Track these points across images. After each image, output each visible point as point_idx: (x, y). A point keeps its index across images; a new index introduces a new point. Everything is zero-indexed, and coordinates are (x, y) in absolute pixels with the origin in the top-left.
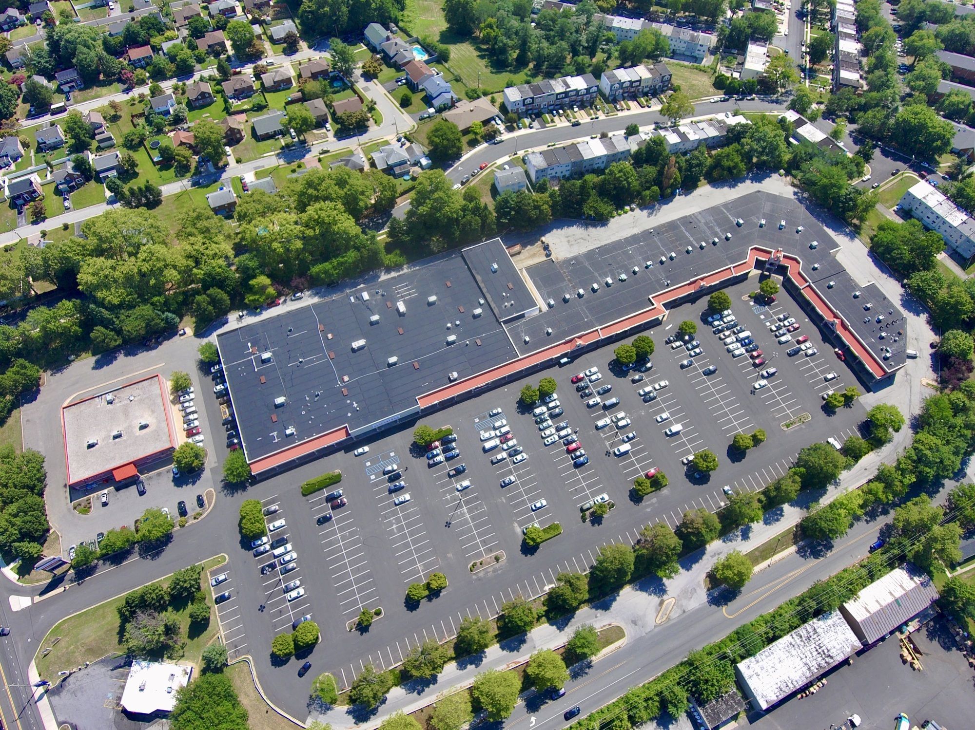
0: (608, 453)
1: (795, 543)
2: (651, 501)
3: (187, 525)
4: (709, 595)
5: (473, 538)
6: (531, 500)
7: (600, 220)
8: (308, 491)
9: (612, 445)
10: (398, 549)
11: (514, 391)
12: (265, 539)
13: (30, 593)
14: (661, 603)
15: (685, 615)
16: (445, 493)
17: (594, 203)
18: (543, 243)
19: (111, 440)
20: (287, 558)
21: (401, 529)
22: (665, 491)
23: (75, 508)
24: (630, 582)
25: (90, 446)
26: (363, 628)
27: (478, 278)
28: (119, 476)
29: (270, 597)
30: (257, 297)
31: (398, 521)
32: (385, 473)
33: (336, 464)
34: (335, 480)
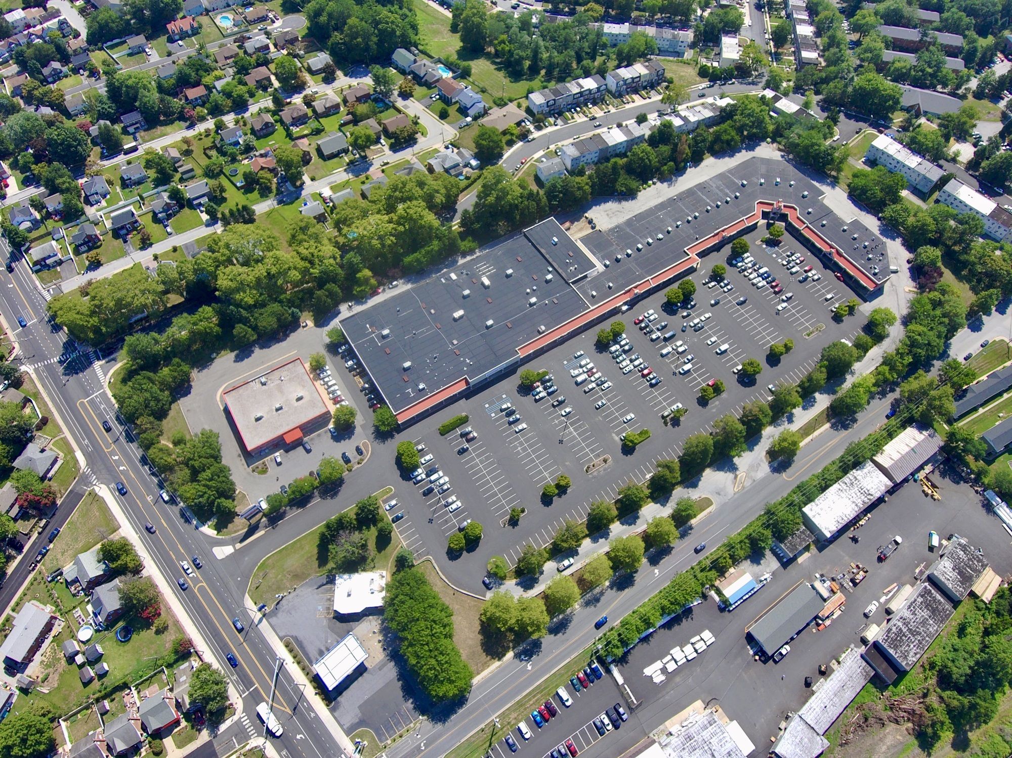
0: (674, 374)
1: (828, 421)
2: (715, 404)
3: (353, 469)
4: (770, 467)
5: (583, 449)
6: (622, 415)
7: (630, 195)
8: (444, 431)
9: (676, 367)
10: (526, 464)
11: (591, 336)
12: (420, 471)
13: (232, 542)
14: (736, 477)
15: (755, 483)
16: (553, 419)
17: (624, 181)
18: (586, 218)
19: (275, 412)
20: (442, 481)
21: (524, 449)
22: (724, 395)
23: (253, 471)
24: (709, 466)
25: (258, 419)
26: (513, 522)
27: (543, 251)
28: (289, 439)
29: (435, 512)
30: (363, 288)
31: (521, 444)
32: (502, 410)
33: (462, 408)
34: (464, 421)
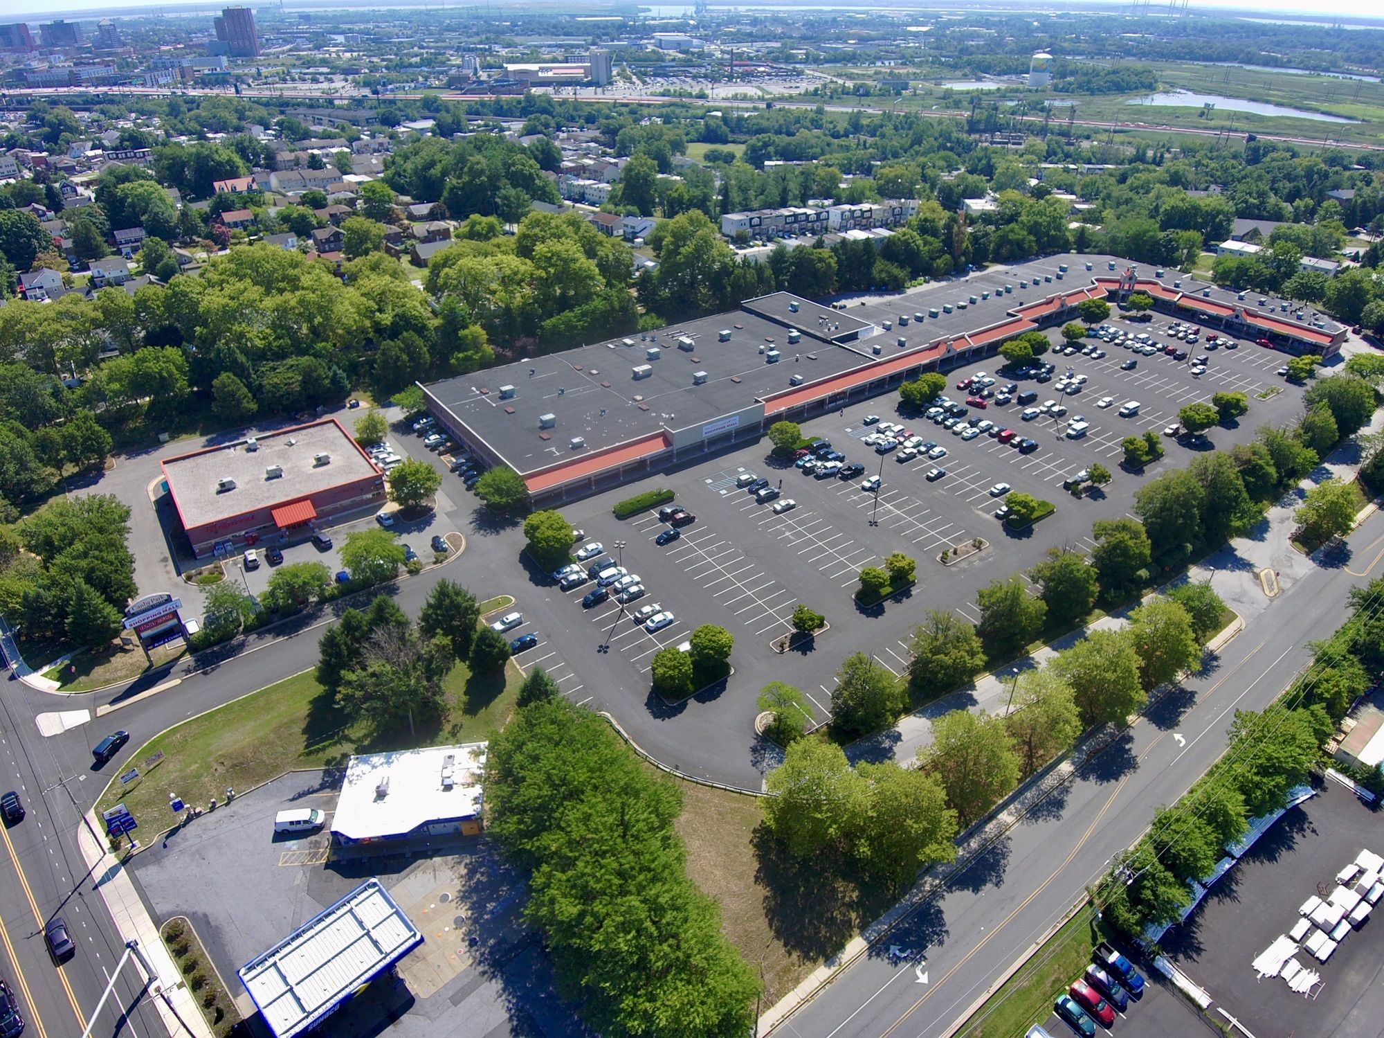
0: (1058, 439)
1: (1370, 501)
2: (1155, 470)
3: (422, 572)
4: (1313, 559)
5: (923, 531)
6: (985, 487)
9: (1059, 431)
12: (573, 567)
13: (92, 706)
14: (1257, 576)
15: (1299, 584)
16: (848, 495)
19: (263, 481)
20: (626, 580)
21: (799, 535)
23: (189, 579)
24: (1193, 562)
25: (223, 490)
28: (283, 519)
29: (612, 632)
30: (469, 353)
31: (790, 528)
32: (741, 485)
33: (658, 485)
34: (668, 498)
